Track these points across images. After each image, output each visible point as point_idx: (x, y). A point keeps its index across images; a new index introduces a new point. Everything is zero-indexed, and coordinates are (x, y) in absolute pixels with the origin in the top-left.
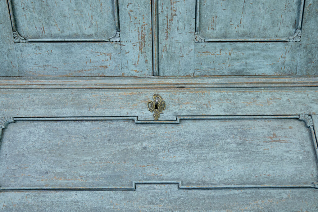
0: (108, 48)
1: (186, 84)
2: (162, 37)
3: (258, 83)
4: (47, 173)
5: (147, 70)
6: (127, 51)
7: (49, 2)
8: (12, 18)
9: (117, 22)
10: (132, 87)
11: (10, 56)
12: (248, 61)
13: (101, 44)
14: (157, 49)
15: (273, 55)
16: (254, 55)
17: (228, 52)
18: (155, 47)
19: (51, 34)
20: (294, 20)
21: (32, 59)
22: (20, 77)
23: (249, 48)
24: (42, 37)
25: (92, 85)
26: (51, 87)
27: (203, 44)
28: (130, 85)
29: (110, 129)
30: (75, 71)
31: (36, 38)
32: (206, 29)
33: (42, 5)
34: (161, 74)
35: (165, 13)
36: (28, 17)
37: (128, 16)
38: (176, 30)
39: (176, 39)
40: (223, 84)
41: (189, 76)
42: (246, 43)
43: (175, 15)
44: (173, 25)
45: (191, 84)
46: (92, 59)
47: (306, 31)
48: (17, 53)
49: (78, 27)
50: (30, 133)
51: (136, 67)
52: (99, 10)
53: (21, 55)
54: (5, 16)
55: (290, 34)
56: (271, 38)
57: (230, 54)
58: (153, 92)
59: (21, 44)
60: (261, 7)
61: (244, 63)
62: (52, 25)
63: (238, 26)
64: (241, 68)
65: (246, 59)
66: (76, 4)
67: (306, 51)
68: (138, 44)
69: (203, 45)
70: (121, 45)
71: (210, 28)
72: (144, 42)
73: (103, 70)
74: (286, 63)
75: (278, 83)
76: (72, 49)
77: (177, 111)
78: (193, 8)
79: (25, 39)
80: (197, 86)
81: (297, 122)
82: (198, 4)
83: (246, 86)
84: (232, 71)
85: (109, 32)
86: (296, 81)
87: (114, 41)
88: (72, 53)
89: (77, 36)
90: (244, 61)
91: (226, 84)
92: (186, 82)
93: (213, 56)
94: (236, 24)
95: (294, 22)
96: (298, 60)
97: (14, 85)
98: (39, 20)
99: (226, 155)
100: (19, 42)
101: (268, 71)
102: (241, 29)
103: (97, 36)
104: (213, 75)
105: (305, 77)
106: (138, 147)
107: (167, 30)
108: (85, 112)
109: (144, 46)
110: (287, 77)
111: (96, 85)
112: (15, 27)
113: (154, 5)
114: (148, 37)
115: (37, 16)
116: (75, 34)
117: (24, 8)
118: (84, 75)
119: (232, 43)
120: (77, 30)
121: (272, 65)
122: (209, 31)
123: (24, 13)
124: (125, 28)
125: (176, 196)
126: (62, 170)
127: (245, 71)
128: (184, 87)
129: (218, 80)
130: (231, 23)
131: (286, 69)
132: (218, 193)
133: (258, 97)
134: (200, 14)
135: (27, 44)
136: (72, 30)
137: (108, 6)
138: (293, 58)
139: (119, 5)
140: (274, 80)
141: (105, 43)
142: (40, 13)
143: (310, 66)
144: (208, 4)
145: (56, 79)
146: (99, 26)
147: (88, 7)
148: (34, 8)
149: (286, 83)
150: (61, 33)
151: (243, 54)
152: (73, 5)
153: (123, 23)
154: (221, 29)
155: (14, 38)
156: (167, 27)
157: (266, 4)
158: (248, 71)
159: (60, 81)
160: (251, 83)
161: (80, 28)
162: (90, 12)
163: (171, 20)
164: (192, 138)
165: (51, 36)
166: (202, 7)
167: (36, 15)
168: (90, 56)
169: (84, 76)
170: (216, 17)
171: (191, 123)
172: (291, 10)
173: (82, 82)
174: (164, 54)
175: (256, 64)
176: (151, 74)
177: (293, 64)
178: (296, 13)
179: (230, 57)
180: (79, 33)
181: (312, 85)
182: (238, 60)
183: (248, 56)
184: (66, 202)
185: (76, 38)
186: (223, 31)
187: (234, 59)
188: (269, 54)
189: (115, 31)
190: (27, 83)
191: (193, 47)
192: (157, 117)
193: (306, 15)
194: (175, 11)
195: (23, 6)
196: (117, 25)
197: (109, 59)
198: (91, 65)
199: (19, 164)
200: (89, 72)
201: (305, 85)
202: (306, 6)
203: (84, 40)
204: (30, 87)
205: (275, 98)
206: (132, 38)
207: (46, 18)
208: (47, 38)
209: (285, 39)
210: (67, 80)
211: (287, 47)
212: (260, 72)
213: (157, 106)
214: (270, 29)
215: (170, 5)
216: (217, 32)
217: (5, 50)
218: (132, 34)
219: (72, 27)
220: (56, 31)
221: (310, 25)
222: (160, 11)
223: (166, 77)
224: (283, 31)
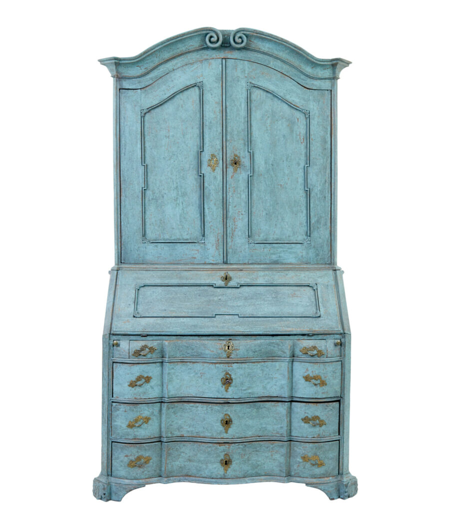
0: (197, 247)
1: (243, 268)
2: (229, 240)
3: (287, 268)
4: (165, 310)
5: (220, 260)
6: (208, 249)
7: (165, 221)
8: (144, 230)
10: (211, 269)
11: (139, 251)
12: (281, 255)
13: (193, 244)
15: (295, 251)
16: (284, 251)
17: (268, 250)
18: (225, 246)
20: (306, 231)
21: (152, 253)
22: (143, 264)
23: (281, 247)
24: (159, 240)
25: (186, 268)
26: (162, 269)
27: (253, 244)
28: (209, 268)
29: (199, 290)
30: (176, 260)
31: (156, 240)
32: (255, 236)
33: (161, 222)
34: (229, 263)
35: (231, 227)
36: (152, 229)
37: (209, 228)
38: (237, 236)
39: (237, 242)
40: (266, 268)
41: (246, 264)
42: (278, 244)
43: (237, 228)
44: (235, 234)
45: (247, 268)
46: (187, 253)
47: (313, 238)
48: (143, 249)
50: (153, 292)
51: (213, 258)
52: (193, 225)
53: (145, 251)
54: (139, 228)
55: (304, 240)
56: (293, 241)
57: (270, 250)
58: (224, 272)
59: (146, 244)
61: (278, 256)
62: (165, 233)
63: (273, 235)
64: (277, 259)
65: (279, 253)
66: (180, 222)
67: (315, 249)
68: (215, 245)
70: (205, 245)
71: (257, 235)
72: (219, 243)
73: (193, 260)
74: (303, 256)
75: (299, 268)
76: (176, 247)
77: (238, 281)
78: (247, 224)
79: (149, 241)
80: (250, 269)
81: (308, 288)
82: (250, 222)
84: (271, 261)
85: (198, 237)
86: (310, 267)
87: (201, 242)
88: (176, 249)
89: (179, 239)
91: (268, 268)
93: (260, 252)
94: (272, 233)
95: (305, 233)
96: (311, 254)
98: (158, 230)
99: (266, 303)
101: (293, 261)
102: (275, 237)
103: (191, 240)
104: (260, 263)
105: (316, 265)
106: (216, 299)
107: (232, 237)
108: (184, 282)
109: (219, 246)
110: (305, 265)
111: (189, 268)
112: (144, 235)
113: (225, 223)
114: (221, 240)
117: (151, 224)
118: (181, 262)
119: (270, 244)
120: (179, 236)
122: (257, 237)
123: (150, 227)
124: (207, 235)
125: (237, 320)
126: (174, 309)
127: (279, 261)
128: (242, 270)
129: (263, 266)
130: (269, 233)
131: (304, 260)
132: (260, 319)
133: (287, 275)
134: (251, 228)
135: (150, 244)
137: (198, 223)
138: (307, 253)
139: (205, 222)
140: (297, 266)
141: (196, 244)
142: (159, 226)
143: (318, 258)
144: (256, 222)
145: (165, 265)
146: (192, 234)
147: (187, 224)
148: (156, 224)
149: (304, 268)
150: (170, 238)
151: (277, 251)
152: (178, 223)
153: (206, 232)
154: (263, 236)
155: (143, 240)
156: (232, 235)
157: (289, 222)
158: (281, 261)
159: (167, 266)
160: (283, 268)
161: (181, 235)
162: (188, 227)
163: (235, 231)
164: (247, 295)
165: (164, 240)
166: (252, 224)
167: (156, 228)
168: (186, 251)
170: (260, 229)
171: (246, 288)
172: (303, 226)
175: (285, 256)
176: (222, 262)
177: (308, 257)
178: (306, 227)
179: (269, 252)
180: (181, 238)
182: (275, 254)
184: (178, 323)
186: (265, 237)
187: (272, 254)
188: (293, 250)
189: (202, 237)
190: (147, 267)
191: (247, 246)
192: (226, 284)
193: (312, 229)
194: (236, 226)
195: (150, 222)
196: (203, 233)
197: (197, 253)
198: (186, 257)
199: (150, 306)
200: (185, 261)
201: (316, 269)
202: (311, 224)
203: (183, 242)
204: (149, 269)
205: (297, 275)
206: (212, 241)
207: (163, 230)
208: (162, 240)
209: (301, 242)
210: (171, 266)
211: (303, 247)
212: (289, 261)
213: (226, 278)
214: (292, 236)
215: (234, 223)
216: (261, 238)
217: (136, 247)
218: (211, 239)
219: (177, 235)
220: (167, 237)
221: (315, 234)
222: (228, 226)
223: (231, 264)
224: (300, 238)
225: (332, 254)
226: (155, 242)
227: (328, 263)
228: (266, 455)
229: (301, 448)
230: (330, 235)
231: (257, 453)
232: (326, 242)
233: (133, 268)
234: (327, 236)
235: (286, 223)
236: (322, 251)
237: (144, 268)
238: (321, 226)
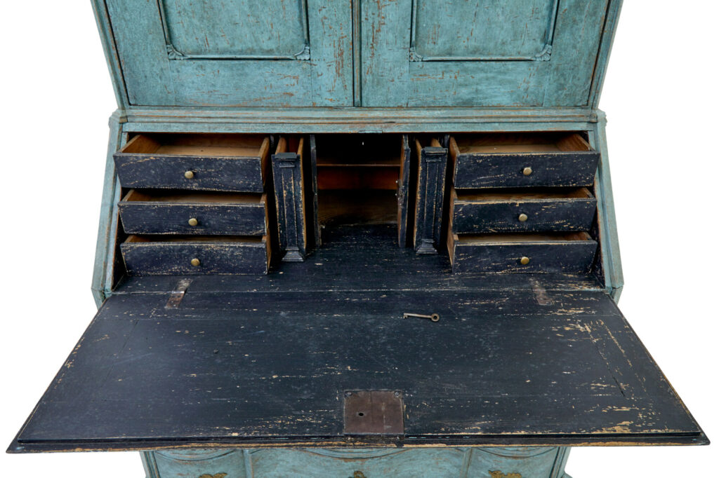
0: (294, 69)
1: (396, 118)
2: (366, 53)
3: (491, 117)
5: (346, 98)
6: (320, 73)
7: (213, 3)
8: (165, 27)
9: (305, 33)
10: (326, 121)
11: (163, 78)
12: (479, 88)
13: (284, 63)
14: (359, 71)
15: (513, 78)
16: (487, 79)
17: (453, 75)
18: (357, 68)
19: (218, 49)
20: (543, 31)
21: (193, 83)
22: (178, 107)
23: (482, 70)
24: (205, 52)
25: (273, 118)
26: (219, 120)
27: (420, 64)
28: (323, 119)
30: (250, 100)
31: (198, 54)
32: (424, 42)
33: (204, 8)
34: (365, 104)
35: (371, 21)
36: (185, 25)
37: (320, 24)
38: (385, 45)
39: (384, 57)
40: (445, 118)
41: (401, 107)
42: (477, 62)
43: (384, 24)
44: (380, 38)
45: (404, 118)
46: (273, 83)
47: (558, 47)
48: (173, 74)
49: (253, 39)
51: (331, 94)
52: (281, 16)
53: (178, 77)
54: (155, 23)
55: (537, 51)
56: (511, 55)
57: (456, 77)
59: (177, 62)
60: (500, 13)
61: (474, 90)
62: (218, 36)
63: (468, 39)
64: (469, 97)
65: (477, 84)
66: (251, 7)
67: (557, 75)
68: (334, 64)
69: (421, 66)
70: (311, 64)
71: (430, 42)
72: (342, 61)
73: (287, 98)
74: (530, 90)
75: (518, 117)
76: (247, 70)
78: (407, 13)
79: (183, 56)
80: (411, 120)
82: (415, 9)
83: (475, 120)
84: (458, 101)
85: (295, 46)
86: (541, 115)
87: (302, 58)
88: (246, 75)
89: (253, 51)
90: (475, 87)
91: (450, 118)
92: (397, 115)
93: (434, 81)
94: (466, 36)
95: (542, 34)
96: (546, 86)
97: (170, 117)
98: (201, 28)
100: (175, 59)
101: (505, 100)
102: (472, 43)
103: (279, 52)
104: (433, 105)
105: (554, 109)
107: (372, 45)
109: (343, 67)
110: (530, 109)
111: (278, 118)
112: (170, 39)
113: (356, 10)
114: (347, 54)
115: (198, 23)
116: (249, 49)
117: (179, 13)
118: (262, 105)
119: (458, 63)
120: (252, 43)
121: (512, 93)
122: (429, 46)
123: (180, 18)
124: (316, 41)
127: (475, 101)
128: (394, 122)
129: (439, 112)
130: (459, 35)
131: (529, 99)
134: (417, 22)
135: (185, 62)
136: (245, 43)
137: (293, 10)
138: (539, 83)
139: (309, 9)
140: (512, 113)
141: (290, 62)
142: (202, 19)
143: (562, 94)
144: (429, 8)
145: (226, 110)
146: (281, 38)
147: (267, 12)
148: (193, 12)
149: (528, 117)
150: (231, 46)
151: (473, 77)
152: (246, 9)
153: (314, 35)
154: (445, 44)
155: (169, 53)
156: (373, 41)
157: (507, 8)
158: (480, 101)
159: (232, 113)
160: (482, 117)
161: (257, 40)
162: (270, 19)
163: (379, 31)
165: (217, 51)
166: (420, 13)
167: (196, 21)
168: (270, 79)
169: (263, 107)
170: (439, 26)
172: (540, 17)
173: (259, 114)
174: (368, 78)
175: (490, 91)
176: (351, 104)
177: (539, 92)
178: (546, 21)
179: (455, 82)
180: (256, 48)
181: (561, 120)
182: (466, 85)
183: (479, 80)
185: (251, 54)
186: (448, 46)
188: (507, 77)
189: (303, 45)
190: (187, 115)
191: (407, 68)
193: (559, 25)
194: (383, 18)
195: (179, 8)
196: (306, 37)
197: (296, 84)
198: (271, 91)
200: (270, 101)
201: (553, 119)
202: (560, 12)
203: (262, 57)
204: (192, 120)
206: (326, 56)
207: (211, 26)
208: (212, 54)
209: (529, 58)
210: (240, 112)
211: (532, 68)
212: (495, 102)
214: (510, 44)
215: (377, 9)
216: (439, 48)
217: (156, 70)
218: (326, 50)
219: (245, 39)
220: (223, 44)
221: (565, 38)
222: (363, 19)
223: (370, 108)
224: (528, 46)
225: (594, 84)
226: (197, 57)
227: (580, 104)
228: (428, 462)
229: (491, 460)
230: (598, 39)
231: (412, 462)
232: (585, 58)
233: (157, 117)
234: (591, 43)
235: (499, 11)
236: (574, 77)
237: (181, 117)
238: (583, 17)
